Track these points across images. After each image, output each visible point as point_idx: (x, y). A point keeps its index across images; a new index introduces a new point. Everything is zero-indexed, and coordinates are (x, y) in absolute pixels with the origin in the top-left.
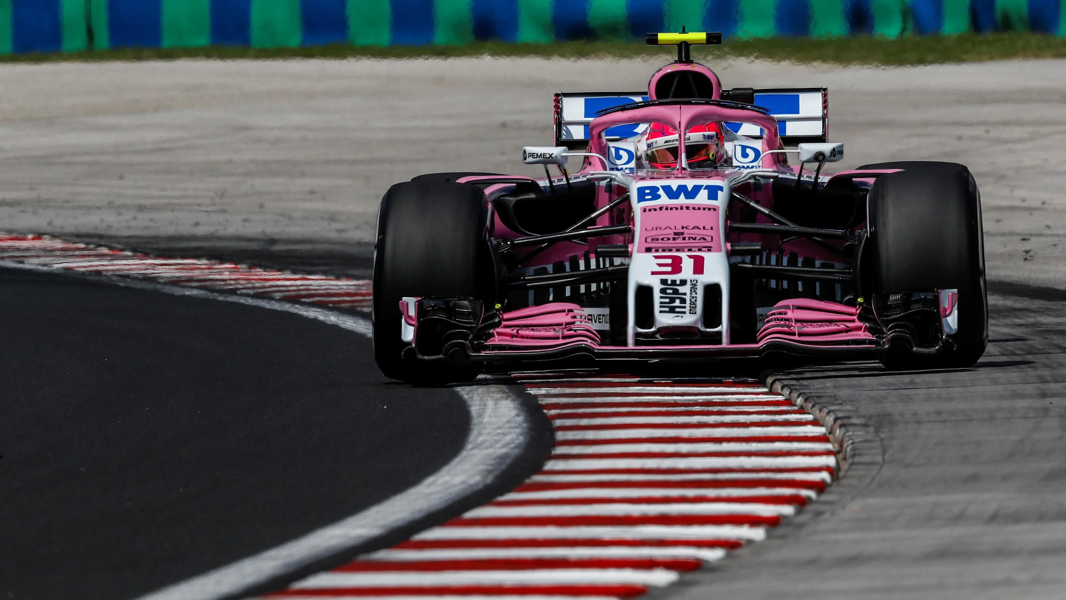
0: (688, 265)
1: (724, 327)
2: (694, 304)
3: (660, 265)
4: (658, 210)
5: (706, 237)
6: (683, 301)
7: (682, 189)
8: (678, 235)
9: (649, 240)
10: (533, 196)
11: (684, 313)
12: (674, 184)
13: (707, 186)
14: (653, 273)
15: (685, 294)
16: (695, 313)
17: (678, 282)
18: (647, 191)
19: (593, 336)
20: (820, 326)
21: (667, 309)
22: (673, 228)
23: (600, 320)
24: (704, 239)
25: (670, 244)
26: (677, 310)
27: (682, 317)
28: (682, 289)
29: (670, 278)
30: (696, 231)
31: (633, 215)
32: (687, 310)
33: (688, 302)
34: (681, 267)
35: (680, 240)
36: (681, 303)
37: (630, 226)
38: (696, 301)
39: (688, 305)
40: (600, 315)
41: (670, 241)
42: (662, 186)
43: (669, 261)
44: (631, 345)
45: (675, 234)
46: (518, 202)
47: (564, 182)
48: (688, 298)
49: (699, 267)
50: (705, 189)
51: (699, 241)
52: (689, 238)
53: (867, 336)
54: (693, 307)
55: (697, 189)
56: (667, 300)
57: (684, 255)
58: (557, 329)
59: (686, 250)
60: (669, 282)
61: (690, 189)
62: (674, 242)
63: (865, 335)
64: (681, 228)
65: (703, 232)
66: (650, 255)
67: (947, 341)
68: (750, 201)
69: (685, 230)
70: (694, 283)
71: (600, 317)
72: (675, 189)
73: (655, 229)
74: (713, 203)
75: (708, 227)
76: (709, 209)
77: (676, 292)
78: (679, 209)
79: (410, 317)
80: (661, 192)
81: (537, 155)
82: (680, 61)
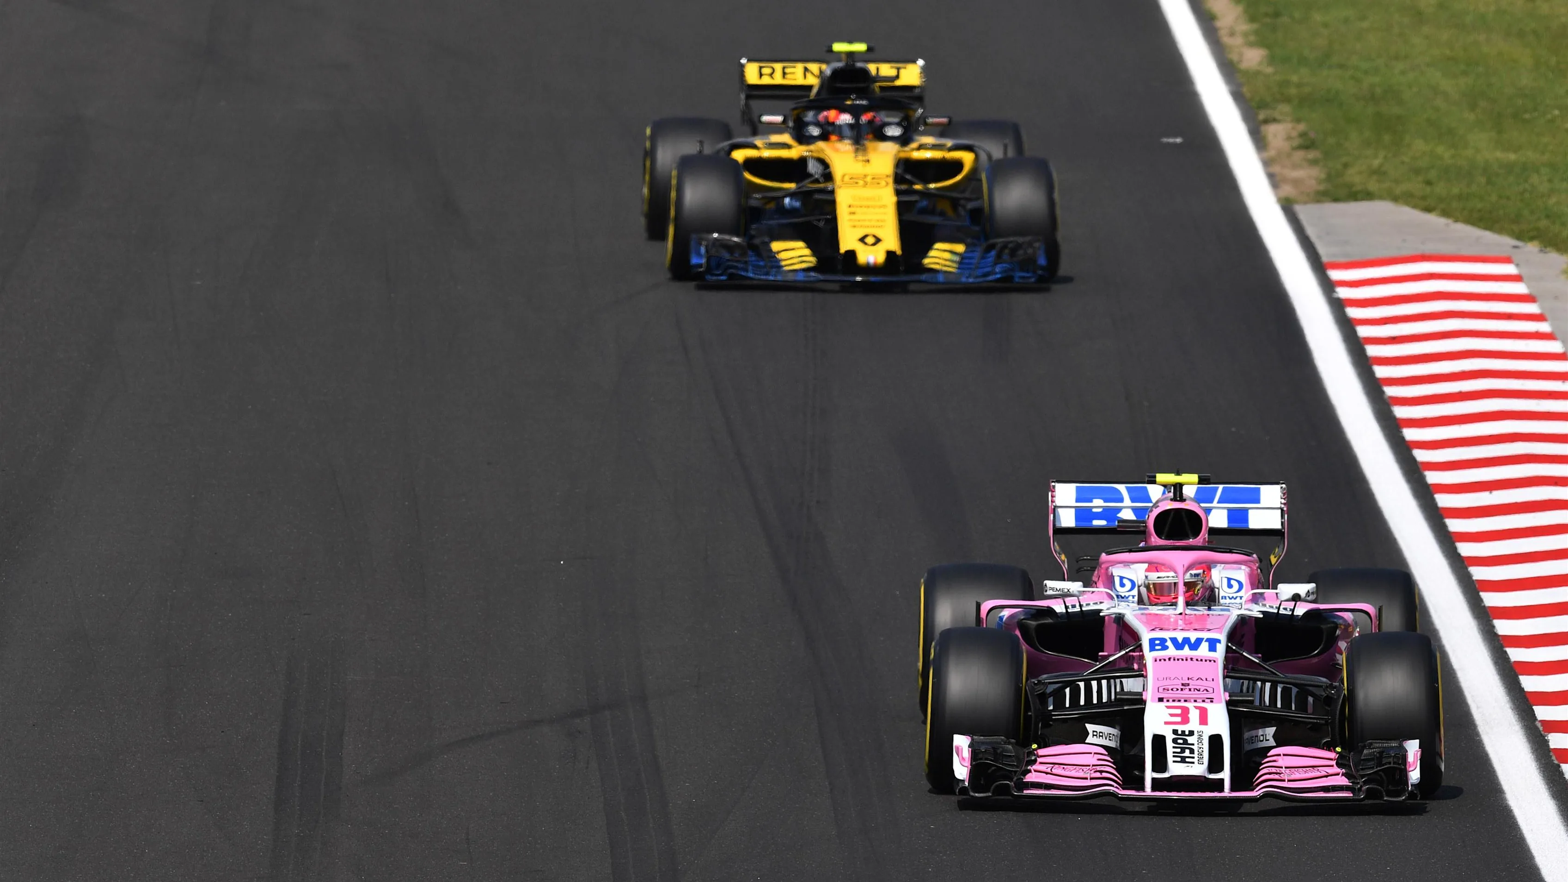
0: (1194, 715)
1: (1225, 775)
2: (1201, 755)
3: (1172, 715)
4: (1167, 660)
5: (1208, 689)
6: (1192, 751)
7: (1186, 640)
8: (1185, 686)
9: (1161, 690)
10: (1050, 621)
11: (1193, 763)
12: (1180, 636)
13: (1207, 639)
14: (1166, 723)
15: (1193, 744)
16: (1203, 764)
17: (1187, 733)
18: (1157, 642)
19: (1116, 779)
20: (1305, 772)
21: (1179, 759)
22: (1180, 679)
23: (1110, 738)
24: (1207, 691)
25: (1179, 694)
26: (1187, 760)
27: (1192, 767)
28: (1190, 740)
29: (1180, 728)
30: (1200, 681)
31: (1146, 663)
32: (1196, 760)
33: (1196, 752)
34: (1188, 718)
35: (1187, 691)
36: (1190, 753)
37: (1142, 672)
38: (1203, 751)
39: (1196, 755)
40: (1110, 734)
41: (1179, 691)
42: (1170, 638)
43: (1179, 711)
44: (1148, 791)
45: (1183, 685)
46: (1039, 626)
47: (1078, 609)
48: (1195, 748)
49: (1204, 720)
50: (1205, 641)
51: (1203, 693)
52: (1194, 689)
53: (1344, 781)
54: (1200, 758)
55: (1199, 641)
56: (1179, 750)
57: (1190, 705)
58: (1085, 770)
59: (1192, 700)
60: (1180, 732)
61: (1193, 642)
62: (1182, 692)
63: (1342, 781)
64: (1187, 679)
65: (1204, 683)
66: (1163, 705)
67: (1412, 791)
68: (1243, 652)
69: (1190, 682)
70: (1200, 734)
71: (1110, 735)
72: (1180, 641)
73: (1165, 679)
74: (1212, 655)
75: (1210, 679)
76: (1210, 661)
77: (1185, 742)
78: (1185, 660)
79: (963, 759)
80: (1169, 643)
81: (1057, 589)
82: (1174, 499)
